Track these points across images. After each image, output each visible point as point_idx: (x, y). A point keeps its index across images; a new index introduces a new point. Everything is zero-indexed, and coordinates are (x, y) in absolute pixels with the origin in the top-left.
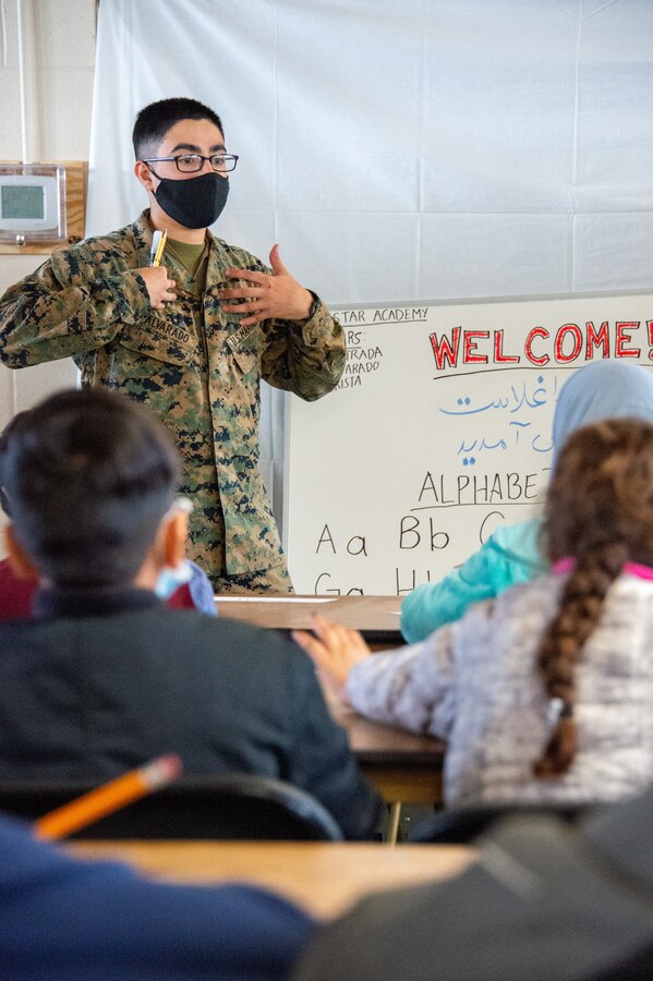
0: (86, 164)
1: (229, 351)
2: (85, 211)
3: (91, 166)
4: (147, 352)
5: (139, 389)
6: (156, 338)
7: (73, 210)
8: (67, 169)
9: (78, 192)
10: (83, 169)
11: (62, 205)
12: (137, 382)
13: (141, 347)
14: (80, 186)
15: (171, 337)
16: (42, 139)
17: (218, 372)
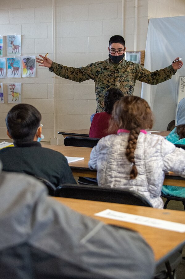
0: (145, 51)
1: (120, 81)
2: (144, 59)
3: (146, 51)
4: (103, 82)
5: (102, 89)
6: (105, 79)
7: (142, 59)
8: (141, 52)
9: (143, 56)
10: (144, 52)
11: (140, 58)
12: (102, 88)
13: (103, 81)
14: (144, 55)
15: (108, 79)
16: (138, 47)
17: (117, 86)
